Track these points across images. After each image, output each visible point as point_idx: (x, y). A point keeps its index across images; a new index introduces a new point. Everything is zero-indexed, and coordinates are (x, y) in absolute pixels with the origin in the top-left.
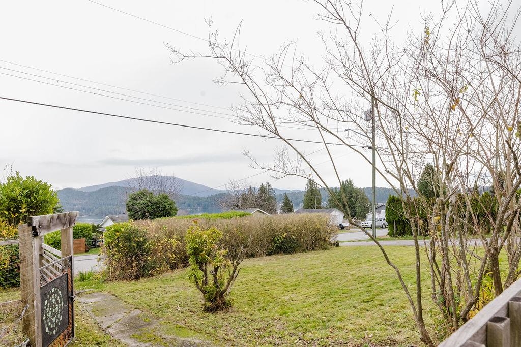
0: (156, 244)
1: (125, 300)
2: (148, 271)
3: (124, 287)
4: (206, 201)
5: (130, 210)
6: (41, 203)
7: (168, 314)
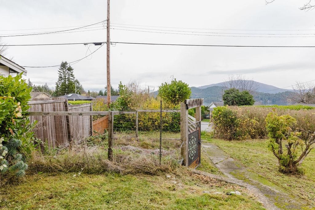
0: (242, 121)
1: (225, 151)
2: (237, 137)
3: (223, 143)
4: (275, 97)
5: (225, 100)
6: (184, 93)
7: (252, 166)
